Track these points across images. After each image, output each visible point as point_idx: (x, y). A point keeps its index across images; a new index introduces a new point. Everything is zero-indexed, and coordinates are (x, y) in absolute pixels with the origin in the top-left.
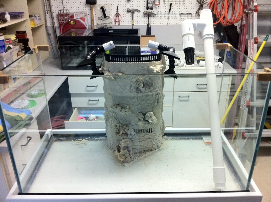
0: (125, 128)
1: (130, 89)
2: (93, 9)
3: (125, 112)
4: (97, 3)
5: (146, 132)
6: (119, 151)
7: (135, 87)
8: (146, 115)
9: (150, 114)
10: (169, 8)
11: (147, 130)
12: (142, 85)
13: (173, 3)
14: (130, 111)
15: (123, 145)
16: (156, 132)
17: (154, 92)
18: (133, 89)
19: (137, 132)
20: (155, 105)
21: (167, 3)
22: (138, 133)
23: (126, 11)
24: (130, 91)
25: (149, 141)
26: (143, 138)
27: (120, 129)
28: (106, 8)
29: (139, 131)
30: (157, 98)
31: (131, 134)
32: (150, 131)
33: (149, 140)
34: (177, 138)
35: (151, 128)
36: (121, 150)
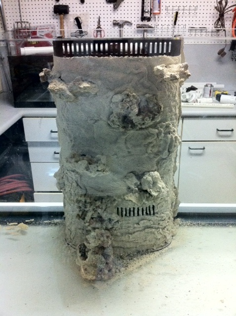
0: (98, 207)
1: (109, 119)
2: (65, 21)
3: (98, 171)
4: (70, 13)
5: (143, 214)
6: (84, 256)
7: (119, 115)
8: (145, 178)
9: (152, 177)
10: (173, 19)
11: (145, 209)
12: (136, 110)
13: (179, 12)
14: (107, 169)
15: (92, 244)
16: (163, 213)
17: (161, 127)
18: (116, 120)
19: (124, 213)
20: (164, 157)
21: (171, 12)
22: (126, 215)
23: (112, 23)
24: (109, 125)
25: (148, 233)
26: (136, 225)
27: (86, 210)
28: (82, 20)
29: (128, 212)
30: (169, 141)
31: (110, 220)
32: (150, 211)
33: (150, 230)
34: (203, 223)
35: (153, 206)
36: (89, 255)
